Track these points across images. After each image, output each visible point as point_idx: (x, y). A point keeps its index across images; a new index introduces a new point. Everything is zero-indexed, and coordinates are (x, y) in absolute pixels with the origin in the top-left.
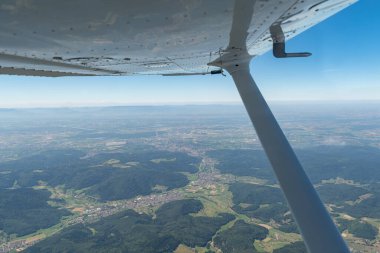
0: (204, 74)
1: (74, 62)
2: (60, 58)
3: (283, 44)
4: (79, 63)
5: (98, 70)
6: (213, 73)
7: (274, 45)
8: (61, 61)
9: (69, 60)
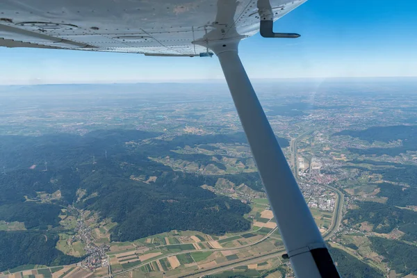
0: (192, 56)
1: (28, 27)
2: (10, 21)
3: (271, 22)
4: (35, 28)
5: (62, 41)
6: (201, 55)
7: (261, 22)
8: (11, 25)
9: (22, 24)
